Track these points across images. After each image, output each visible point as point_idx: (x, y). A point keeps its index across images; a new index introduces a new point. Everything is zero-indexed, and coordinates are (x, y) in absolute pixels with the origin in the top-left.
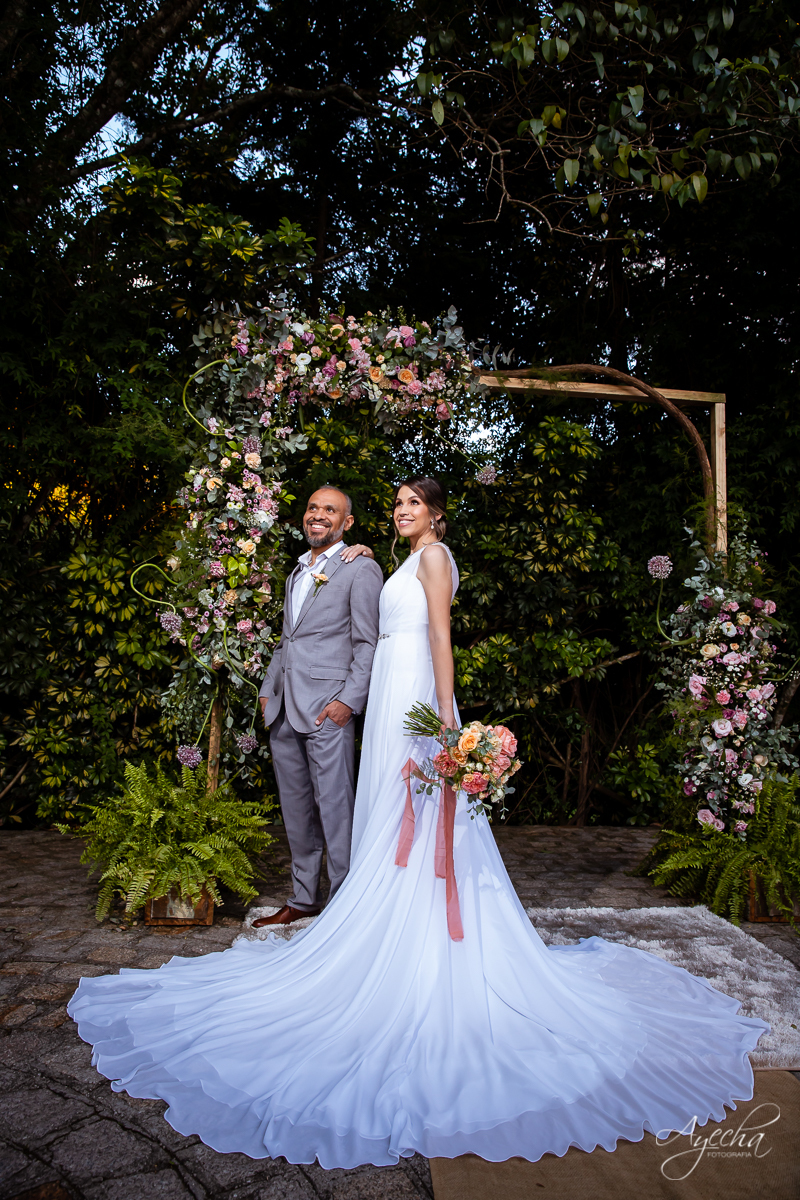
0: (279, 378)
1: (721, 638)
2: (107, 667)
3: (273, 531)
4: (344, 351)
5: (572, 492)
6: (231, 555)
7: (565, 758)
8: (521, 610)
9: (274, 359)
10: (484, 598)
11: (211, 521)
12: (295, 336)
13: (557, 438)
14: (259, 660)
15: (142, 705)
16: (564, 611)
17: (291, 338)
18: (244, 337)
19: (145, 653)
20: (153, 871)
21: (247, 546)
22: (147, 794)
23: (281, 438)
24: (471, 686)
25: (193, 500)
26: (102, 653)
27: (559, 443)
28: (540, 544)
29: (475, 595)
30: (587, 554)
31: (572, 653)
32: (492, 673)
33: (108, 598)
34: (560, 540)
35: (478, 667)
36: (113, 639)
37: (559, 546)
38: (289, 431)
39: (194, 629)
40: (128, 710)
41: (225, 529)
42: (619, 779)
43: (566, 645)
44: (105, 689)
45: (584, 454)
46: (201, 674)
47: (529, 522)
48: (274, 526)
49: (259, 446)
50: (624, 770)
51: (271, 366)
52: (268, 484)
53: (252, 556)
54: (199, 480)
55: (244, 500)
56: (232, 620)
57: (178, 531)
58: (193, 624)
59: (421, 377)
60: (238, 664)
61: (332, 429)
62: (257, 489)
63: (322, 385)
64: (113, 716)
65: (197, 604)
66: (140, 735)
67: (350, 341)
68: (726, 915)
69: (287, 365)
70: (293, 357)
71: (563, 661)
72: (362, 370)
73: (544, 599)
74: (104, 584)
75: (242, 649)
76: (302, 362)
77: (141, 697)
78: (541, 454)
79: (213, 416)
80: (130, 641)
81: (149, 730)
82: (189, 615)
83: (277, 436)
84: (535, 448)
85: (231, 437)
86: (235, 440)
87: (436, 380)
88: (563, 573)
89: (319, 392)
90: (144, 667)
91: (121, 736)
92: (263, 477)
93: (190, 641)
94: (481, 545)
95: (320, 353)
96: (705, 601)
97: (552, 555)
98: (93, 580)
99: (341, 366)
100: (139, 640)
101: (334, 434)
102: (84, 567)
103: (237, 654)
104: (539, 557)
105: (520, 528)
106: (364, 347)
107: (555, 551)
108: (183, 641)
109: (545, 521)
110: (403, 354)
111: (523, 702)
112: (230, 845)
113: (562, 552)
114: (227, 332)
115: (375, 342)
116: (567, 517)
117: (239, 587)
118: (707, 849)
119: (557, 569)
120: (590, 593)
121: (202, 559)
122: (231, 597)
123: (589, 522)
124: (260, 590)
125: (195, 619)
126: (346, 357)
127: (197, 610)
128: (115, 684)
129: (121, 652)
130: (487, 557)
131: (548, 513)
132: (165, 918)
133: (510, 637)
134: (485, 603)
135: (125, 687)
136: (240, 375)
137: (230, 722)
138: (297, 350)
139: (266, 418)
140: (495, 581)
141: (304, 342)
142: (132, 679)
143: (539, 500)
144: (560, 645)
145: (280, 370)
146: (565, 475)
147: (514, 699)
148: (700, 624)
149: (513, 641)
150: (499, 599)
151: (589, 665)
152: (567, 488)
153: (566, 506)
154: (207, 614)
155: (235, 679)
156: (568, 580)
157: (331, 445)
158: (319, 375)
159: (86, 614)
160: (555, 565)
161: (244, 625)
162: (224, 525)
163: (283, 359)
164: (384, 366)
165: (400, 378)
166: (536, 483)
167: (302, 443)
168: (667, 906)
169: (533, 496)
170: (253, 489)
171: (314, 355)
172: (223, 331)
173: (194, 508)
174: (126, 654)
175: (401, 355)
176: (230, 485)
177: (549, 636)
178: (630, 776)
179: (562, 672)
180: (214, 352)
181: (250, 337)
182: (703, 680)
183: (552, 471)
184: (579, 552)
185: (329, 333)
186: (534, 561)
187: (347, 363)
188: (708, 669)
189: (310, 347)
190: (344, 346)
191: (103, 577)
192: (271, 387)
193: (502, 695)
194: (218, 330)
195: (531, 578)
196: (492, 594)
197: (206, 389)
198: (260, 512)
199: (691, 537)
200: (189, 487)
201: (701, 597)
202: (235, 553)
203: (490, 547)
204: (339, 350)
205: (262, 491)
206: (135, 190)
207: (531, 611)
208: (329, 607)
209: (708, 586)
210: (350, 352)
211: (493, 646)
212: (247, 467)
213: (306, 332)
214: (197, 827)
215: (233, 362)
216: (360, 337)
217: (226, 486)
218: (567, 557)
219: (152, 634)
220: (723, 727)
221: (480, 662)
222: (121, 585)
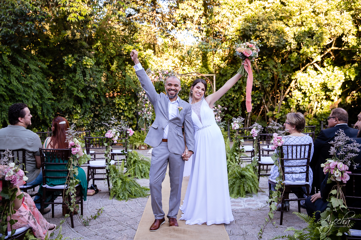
11: (143, 100)
20: (139, 143)
21: (148, 102)
26: (122, 115)
33: (123, 106)
36: (124, 113)
46: (143, 119)
53: (148, 104)
54: (141, 94)
56: (147, 112)
57: (139, 101)
63: (156, 80)
72: (161, 78)
75: (148, 115)
80: (127, 113)
93: (141, 115)
95: (155, 76)
98: (120, 103)
102: (118, 101)
110: (167, 75)
121: (142, 104)
122: (146, 109)
124: (150, 108)
129: (125, 115)
141: (153, 74)
154: (143, 111)
155: (148, 120)
159: (119, 109)
162: (145, 100)
164: (164, 77)
173: (140, 98)
185: (156, 73)
191: (122, 103)
200: (139, 94)
202: (146, 104)
210: (159, 75)
216: (161, 73)
217: (144, 95)
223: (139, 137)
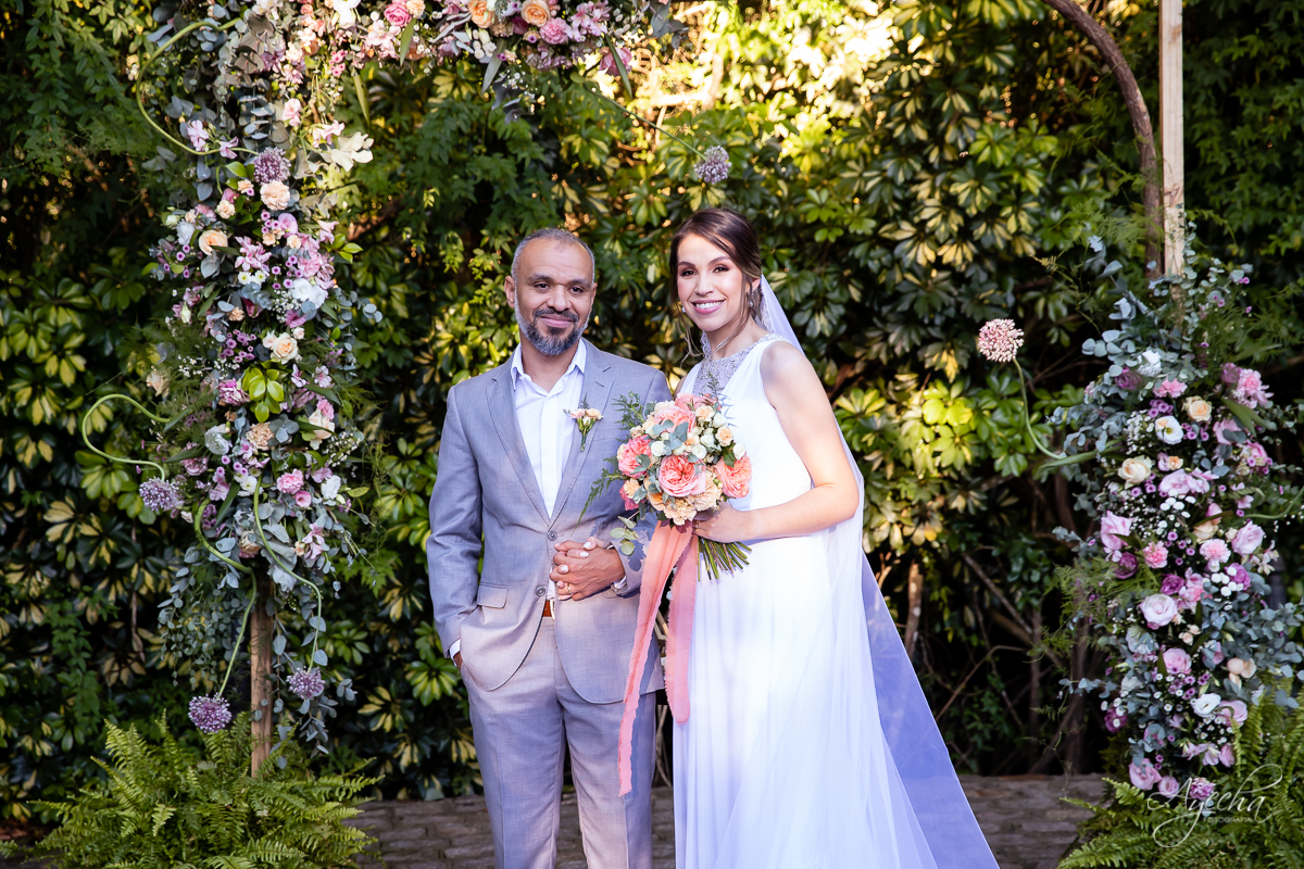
0: (308, 35)
1: (1153, 447)
2: (69, 522)
3: (328, 309)
5: (984, 94)
6: (254, 364)
8: (893, 347)
11: (215, 309)
14: (320, 539)
15: (143, 591)
21: (282, 346)
22: (145, 780)
23: (322, 144)
25: (179, 268)
26: (56, 494)
28: (924, 205)
33: (55, 391)
36: (74, 468)
37: (961, 210)
38: (338, 129)
39: (204, 495)
40: (118, 602)
41: (239, 319)
44: (70, 564)
46: (220, 571)
48: (329, 300)
49: (285, 164)
52: (310, 228)
53: (292, 362)
54: (185, 231)
55: (268, 266)
56: (269, 472)
58: (201, 485)
59: (563, 16)
60: (282, 550)
62: (290, 242)
63: (387, 42)
64: (91, 614)
65: (203, 451)
66: (147, 644)
69: (321, 12)
72: (455, 8)
73: (938, 321)
74: (44, 364)
75: (289, 521)
76: (344, 6)
77: (141, 576)
79: (195, 116)
80: (108, 467)
82: (192, 471)
83: (315, 141)
85: (234, 154)
86: (240, 158)
89: (383, 54)
91: (111, 649)
92: (297, 215)
93: (198, 518)
96: (1122, 377)
97: (949, 228)
98: (22, 358)
99: (416, 7)
103: (280, 531)
104: (924, 234)
107: (955, 220)
108: (187, 515)
109: (933, 157)
113: (971, 221)
116: (976, 147)
117: (272, 417)
119: (963, 256)
121: (204, 375)
122: (258, 437)
123: (1027, 152)
124: (313, 419)
125: (204, 477)
127: (205, 461)
128: (88, 555)
129: (92, 492)
131: (937, 138)
134: (821, 335)
135: (107, 558)
137: (280, 644)
139: (292, 111)
140: (844, 283)
142: (122, 543)
143: (918, 113)
145: (308, 21)
152: (970, 88)
153: (974, 123)
154: (222, 468)
155: (283, 577)
156: (991, 274)
158: (378, 26)
160: (958, 247)
161: (291, 481)
162: (237, 313)
165: (527, 15)
167: (362, 150)
170: (283, 242)
174: (103, 495)
176: (239, 240)
177: (953, 395)
182: (1125, 524)
184: (1006, 219)
186: (916, 241)
188: (1133, 505)
191: (41, 351)
192: (295, 53)
198: (299, 284)
200: (170, 238)
201: (1116, 370)
202: (259, 360)
203: (825, 216)
205: (298, 243)
207: (915, 348)
209: (1132, 348)
212: (266, 207)
214: (232, 829)
215: (222, 13)
217: (232, 242)
218: (983, 228)
220: (1160, 609)
223: (163, 814)
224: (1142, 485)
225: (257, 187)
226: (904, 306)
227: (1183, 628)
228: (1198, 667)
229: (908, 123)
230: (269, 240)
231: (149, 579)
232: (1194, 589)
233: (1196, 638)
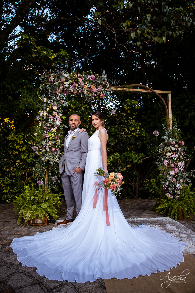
0: (61, 88)
1: (171, 151)
2: (19, 162)
3: (60, 126)
4: (77, 81)
5: (134, 117)
6: (50, 132)
7: (133, 183)
8: (121, 147)
9: (60, 83)
10: (112, 144)
11: (45, 124)
12: (65, 78)
13: (130, 104)
14: (57, 158)
15: (28, 172)
16: (132, 146)
17: (64, 78)
18: (52, 78)
19: (29, 158)
20: (32, 212)
21: (54, 130)
22: (30, 192)
23: (62, 103)
24: (110, 165)
25: (40, 118)
26: (18, 159)
27: (130, 105)
28: (126, 130)
29: (110, 143)
30: (137, 132)
31: (134, 157)
32: (115, 162)
33: (19, 145)
34: (131, 129)
35: (111, 161)
36: (21, 155)
37: (130, 131)
38: (64, 101)
39: (41, 151)
40: (24, 173)
41: (48, 126)
42: (146, 188)
43: (133, 155)
44: (19, 168)
45: (136, 108)
46: (43, 162)
47: (123, 125)
48: (61, 125)
49: (57, 105)
50: (148, 185)
51: (59, 85)
52: (59, 114)
53: (55, 132)
54: (41, 114)
55: (53, 118)
56: (50, 148)
57: (37, 126)
59: (97, 87)
60: (52, 159)
61: (74, 102)
62: (56, 116)
63: (72, 90)
64: (21, 175)
65: (42, 144)
66: (28, 179)
67: (79, 79)
68: (174, 219)
69: (63, 85)
70: (65, 83)
71: (132, 159)
72: (82, 86)
73: (127, 144)
74: (18, 141)
75: (53, 156)
76: (67, 84)
77: (28, 170)
78: (126, 108)
79: (45, 97)
80: (25, 156)
81: (30, 178)
82: (40, 147)
83: (61, 102)
84: (124, 106)
85: (49, 103)
86: (50, 103)
87: (100, 88)
88: (132, 137)
89: (71, 91)
90: (29, 162)
91: (23, 180)
92: (58, 113)
93: (40, 154)
94: (111, 131)
95: (71, 82)
96: (167, 142)
97: (129, 132)
98: (15, 140)
99: (77, 85)
100: (27, 155)
101: (75, 103)
102: (13, 137)
103: (52, 157)
104: (126, 133)
105: (121, 126)
106: (82, 80)
107: (130, 132)
108: (38, 154)
109: (127, 124)
110: (92, 82)
111: (122, 169)
112: (51, 205)
113: (131, 132)
114: (48, 77)
115: (85, 79)
117: (52, 140)
118: (169, 203)
119: (130, 136)
120: (138, 142)
121: (43, 133)
122: (50, 143)
123: (138, 124)
124: (57, 141)
125: (41, 148)
126: (78, 83)
127: (42, 146)
128: (21, 167)
129: (22, 158)
130: (113, 133)
131: (128, 122)
132: (35, 223)
133: (119, 153)
134: (113, 145)
135: (24, 167)
136: (52, 87)
137: (50, 174)
138: (66, 81)
139: (58, 98)
140: (115, 140)
141: (67, 79)
142: (25, 165)
143: (126, 119)
144: (131, 155)
145: (61, 86)
146: (132, 113)
147: (120, 168)
148: (166, 147)
149: (120, 154)
150: (116, 144)
151: (138, 160)
152: (132, 116)
153: (132, 121)
154: (44, 147)
155: (51, 163)
156: (133, 139)
157: (74, 106)
158: (71, 87)
159: (13, 149)
160: (130, 135)
161: (53, 150)
162: (48, 125)
163: (62, 83)
164: (87, 85)
165: (91, 88)
166: (125, 115)
167: (67, 104)
168: (160, 217)
169: (124, 118)
170: (55, 116)
171: (70, 82)
172: (47, 76)
173: (41, 121)
174: (24, 159)
175: (91, 82)
176: (49, 115)
177: (128, 153)
178: (149, 187)
179: (132, 162)
180: (45, 82)
181: (54, 78)
182: (167, 161)
183: (129, 112)
184: (135, 132)
185: (73, 77)
186: (125, 134)
187: (78, 84)
188: (168, 159)
189: (69, 80)
190: (77, 80)
191: (18, 140)
192: (59, 90)
193: (117, 167)
194: (46, 76)
195: (124, 138)
196: (114, 143)
197: (43, 91)
198: (57, 121)
199: (163, 126)
200: (39, 115)
201: (166, 141)
202: (51, 132)
203: (114, 131)
204: (76, 81)
205: (57, 116)
206: (24, 42)
207: (124, 147)
208: (75, 144)
209: (168, 138)
210: (79, 81)
211: (115, 155)
212: (54, 110)
213: (68, 77)
214: (43, 200)
215: (50, 84)
216: (81, 78)
218: (133, 133)
219: (30, 154)
220: (172, 173)
221: (112, 159)
222: (22, 142)
223: (32, 197)
224: (169, 156)
225: (53, 107)
226: (123, 142)
227: (175, 175)
228: (177, 181)
229: (124, 120)
230: (53, 115)
231: (29, 170)
232: (176, 170)
233: (177, 176)
